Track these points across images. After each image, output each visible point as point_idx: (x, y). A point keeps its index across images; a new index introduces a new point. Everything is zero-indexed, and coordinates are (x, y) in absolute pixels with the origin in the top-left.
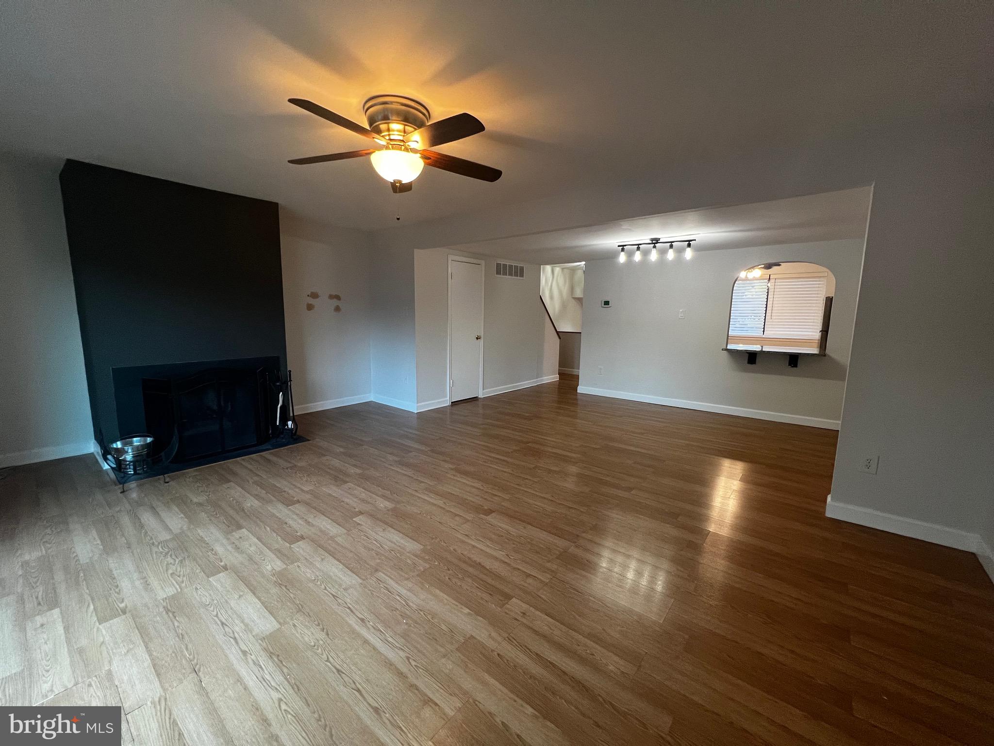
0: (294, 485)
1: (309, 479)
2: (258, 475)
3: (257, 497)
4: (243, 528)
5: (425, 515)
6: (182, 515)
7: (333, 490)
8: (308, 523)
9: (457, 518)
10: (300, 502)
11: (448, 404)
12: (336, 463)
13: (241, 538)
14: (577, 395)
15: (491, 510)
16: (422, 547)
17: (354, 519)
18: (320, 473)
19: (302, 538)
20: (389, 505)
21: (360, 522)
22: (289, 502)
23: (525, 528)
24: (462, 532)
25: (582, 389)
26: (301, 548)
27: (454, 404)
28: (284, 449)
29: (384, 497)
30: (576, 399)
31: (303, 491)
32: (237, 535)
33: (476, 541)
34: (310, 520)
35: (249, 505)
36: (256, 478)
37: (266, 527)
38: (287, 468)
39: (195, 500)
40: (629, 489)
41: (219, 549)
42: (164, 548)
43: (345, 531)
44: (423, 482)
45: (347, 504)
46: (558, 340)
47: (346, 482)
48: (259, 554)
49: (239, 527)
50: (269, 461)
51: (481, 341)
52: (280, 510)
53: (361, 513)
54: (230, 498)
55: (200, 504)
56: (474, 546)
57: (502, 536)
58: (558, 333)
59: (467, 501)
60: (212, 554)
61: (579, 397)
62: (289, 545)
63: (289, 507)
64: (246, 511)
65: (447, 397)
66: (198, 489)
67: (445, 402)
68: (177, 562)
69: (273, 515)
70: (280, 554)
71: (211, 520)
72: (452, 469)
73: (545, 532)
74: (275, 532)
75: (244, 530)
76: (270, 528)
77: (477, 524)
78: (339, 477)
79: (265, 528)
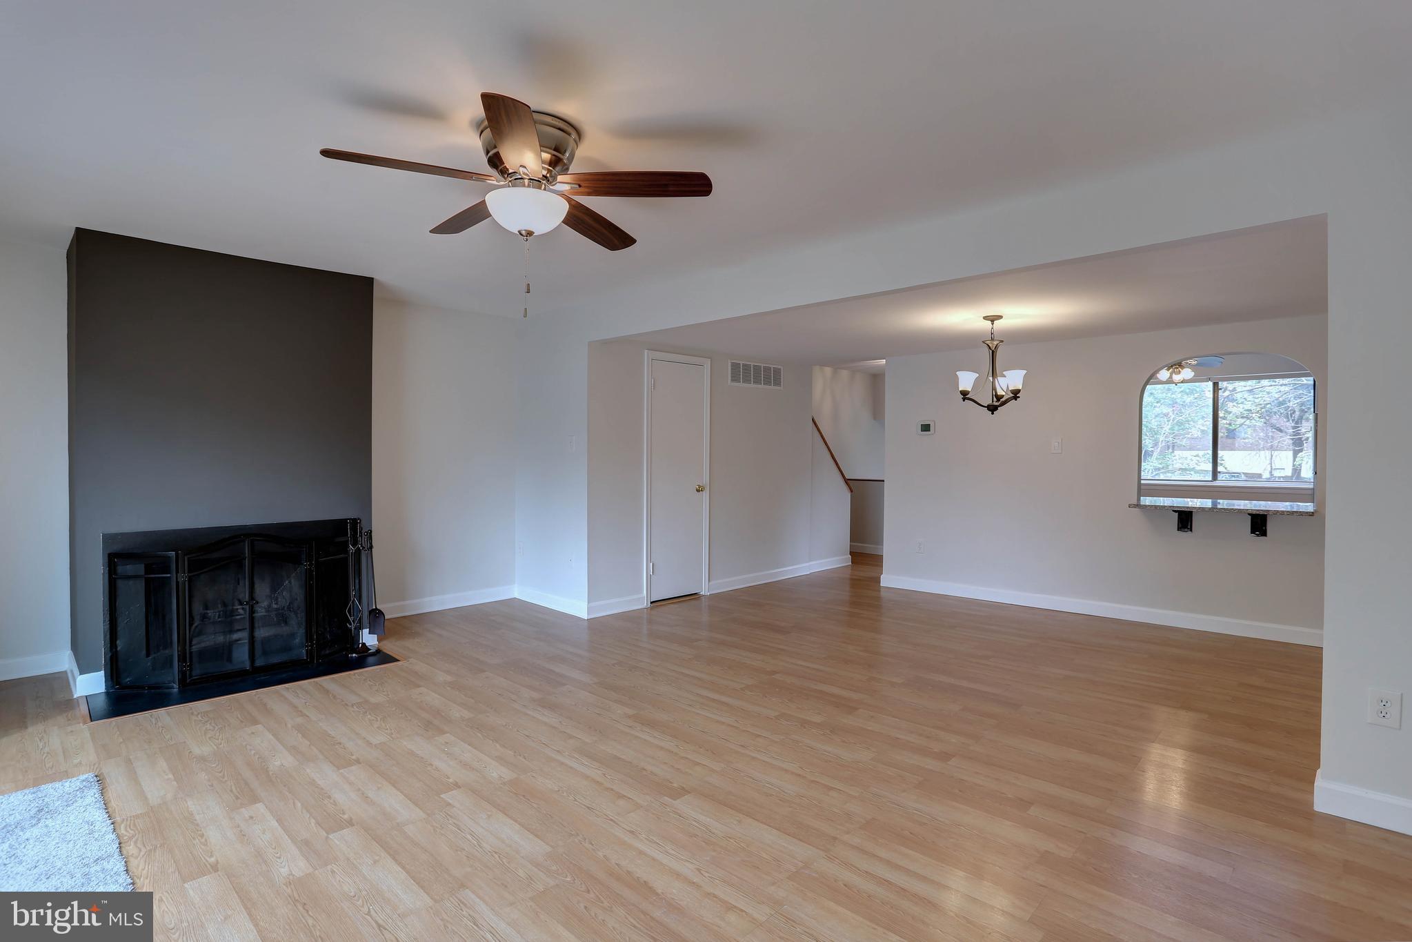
0: (357, 734)
1: (383, 725)
2: (302, 715)
3: (294, 750)
4: (260, 802)
5: (565, 794)
6: (171, 776)
7: (419, 745)
8: (365, 798)
9: (621, 802)
10: (360, 763)
11: (645, 604)
12: (432, 698)
13: (251, 817)
14: (880, 591)
15: (683, 789)
16: (549, 849)
17: (442, 796)
18: (403, 715)
19: (350, 823)
20: (507, 774)
21: (451, 802)
22: (342, 761)
23: (740, 822)
24: (625, 826)
25: (890, 579)
26: (344, 841)
27: (654, 604)
28: (355, 674)
29: (500, 759)
30: (878, 598)
31: (369, 744)
32: (246, 812)
33: (648, 842)
34: (371, 794)
35: (278, 763)
36: (299, 720)
37: (296, 801)
38: (353, 706)
39: (197, 751)
40: (945, 757)
41: (213, 835)
42: (128, 829)
43: (423, 815)
44: (571, 737)
45: (437, 769)
46: (849, 495)
47: (442, 732)
48: (273, 847)
49: (255, 799)
50: (327, 692)
51: (705, 495)
52: (325, 775)
53: (457, 786)
54: (251, 750)
55: (202, 759)
56: (641, 853)
57: (696, 836)
58: (847, 481)
59: (644, 773)
60: (200, 842)
61: (883, 594)
62: (326, 835)
63: (341, 771)
64: (271, 773)
65: (642, 592)
66: (205, 734)
67: (639, 601)
68: (142, 853)
69: (313, 783)
70: (306, 846)
71: (212, 786)
72: (629, 717)
73: (775, 831)
74: (308, 811)
75: (260, 806)
76: (302, 804)
77: (653, 814)
78: (433, 724)
79: (294, 803)
